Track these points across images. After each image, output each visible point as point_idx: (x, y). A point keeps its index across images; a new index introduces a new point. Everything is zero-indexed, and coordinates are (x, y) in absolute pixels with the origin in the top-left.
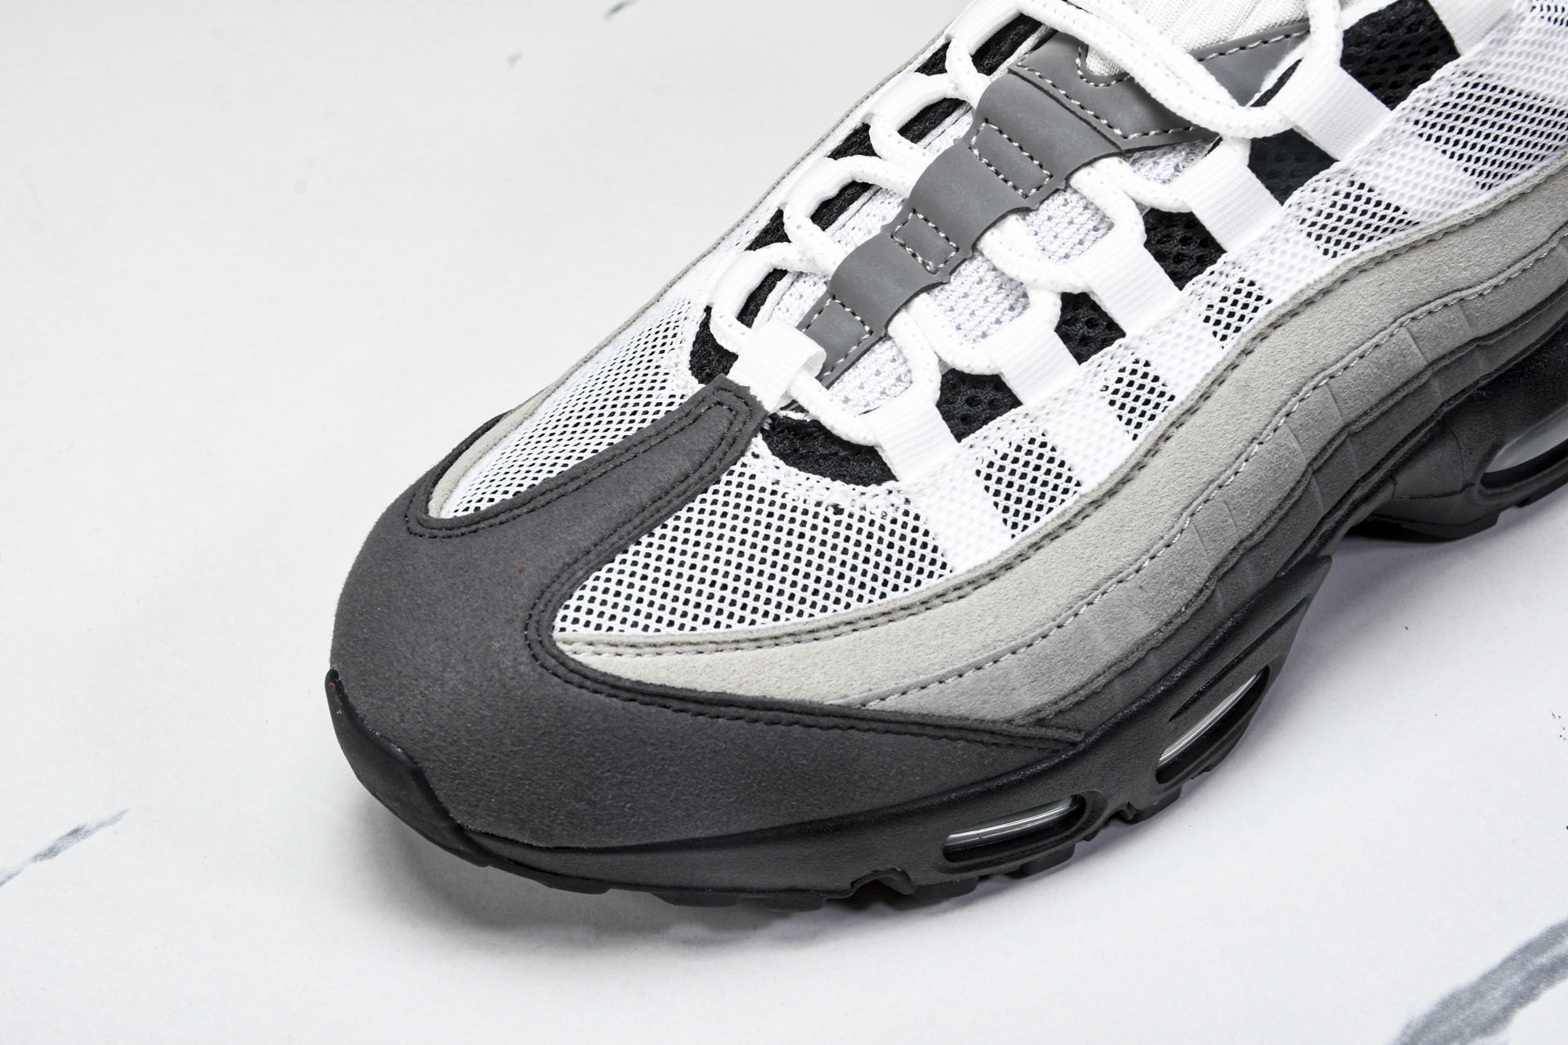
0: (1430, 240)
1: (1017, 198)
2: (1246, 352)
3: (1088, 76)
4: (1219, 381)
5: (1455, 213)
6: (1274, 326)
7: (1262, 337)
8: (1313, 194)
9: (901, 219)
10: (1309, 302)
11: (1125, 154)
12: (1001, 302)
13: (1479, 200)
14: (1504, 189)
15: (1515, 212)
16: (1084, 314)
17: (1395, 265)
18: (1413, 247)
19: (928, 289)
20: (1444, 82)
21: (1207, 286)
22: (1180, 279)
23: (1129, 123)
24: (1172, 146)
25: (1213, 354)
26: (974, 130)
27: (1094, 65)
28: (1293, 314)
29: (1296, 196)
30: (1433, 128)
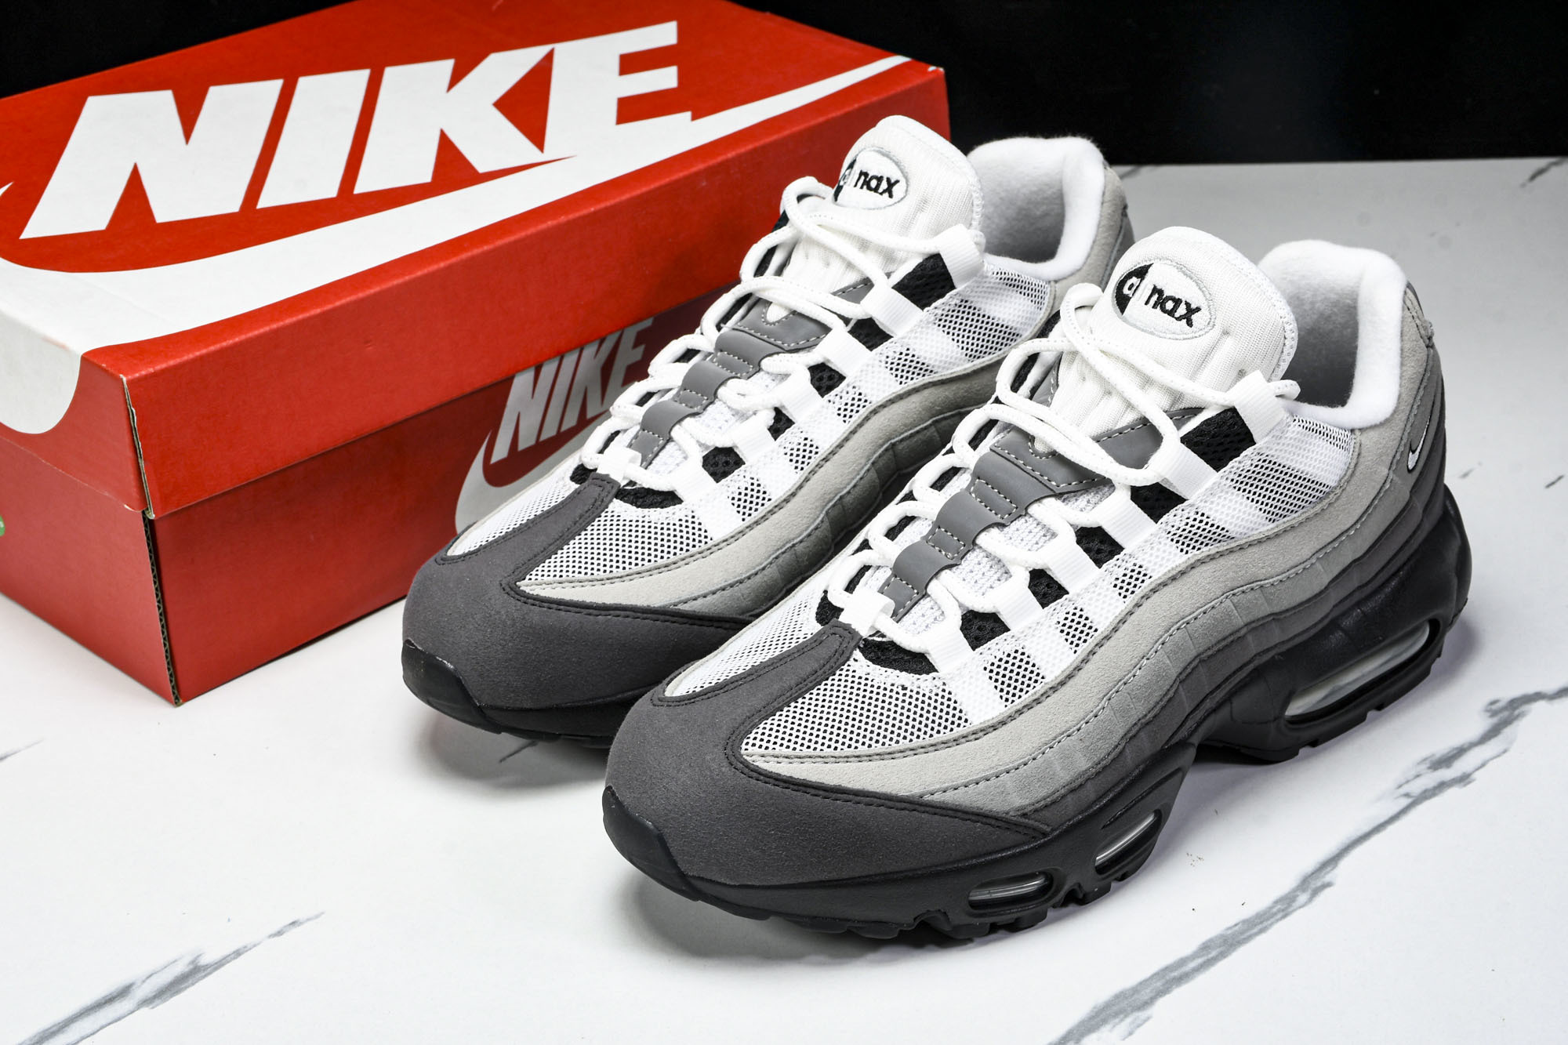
0: (1241, 548)
1: (998, 519)
2: (1138, 605)
3: (1036, 453)
4: (1123, 621)
5: (1255, 535)
6: (1154, 591)
7: (1146, 597)
8: (1174, 518)
9: (932, 532)
10: (1174, 579)
11: (1058, 496)
12: (993, 575)
13: (1268, 528)
14: (1282, 524)
15: (1290, 536)
16: (1044, 581)
17: (1222, 561)
18: (1231, 551)
19: (950, 567)
20: (1246, 459)
21: (1114, 567)
22: (1099, 563)
23: (1060, 478)
24: (1086, 490)
25: (1120, 606)
26: (972, 483)
27: (1039, 447)
28: (1164, 584)
29: (1164, 518)
30: (1242, 484)
